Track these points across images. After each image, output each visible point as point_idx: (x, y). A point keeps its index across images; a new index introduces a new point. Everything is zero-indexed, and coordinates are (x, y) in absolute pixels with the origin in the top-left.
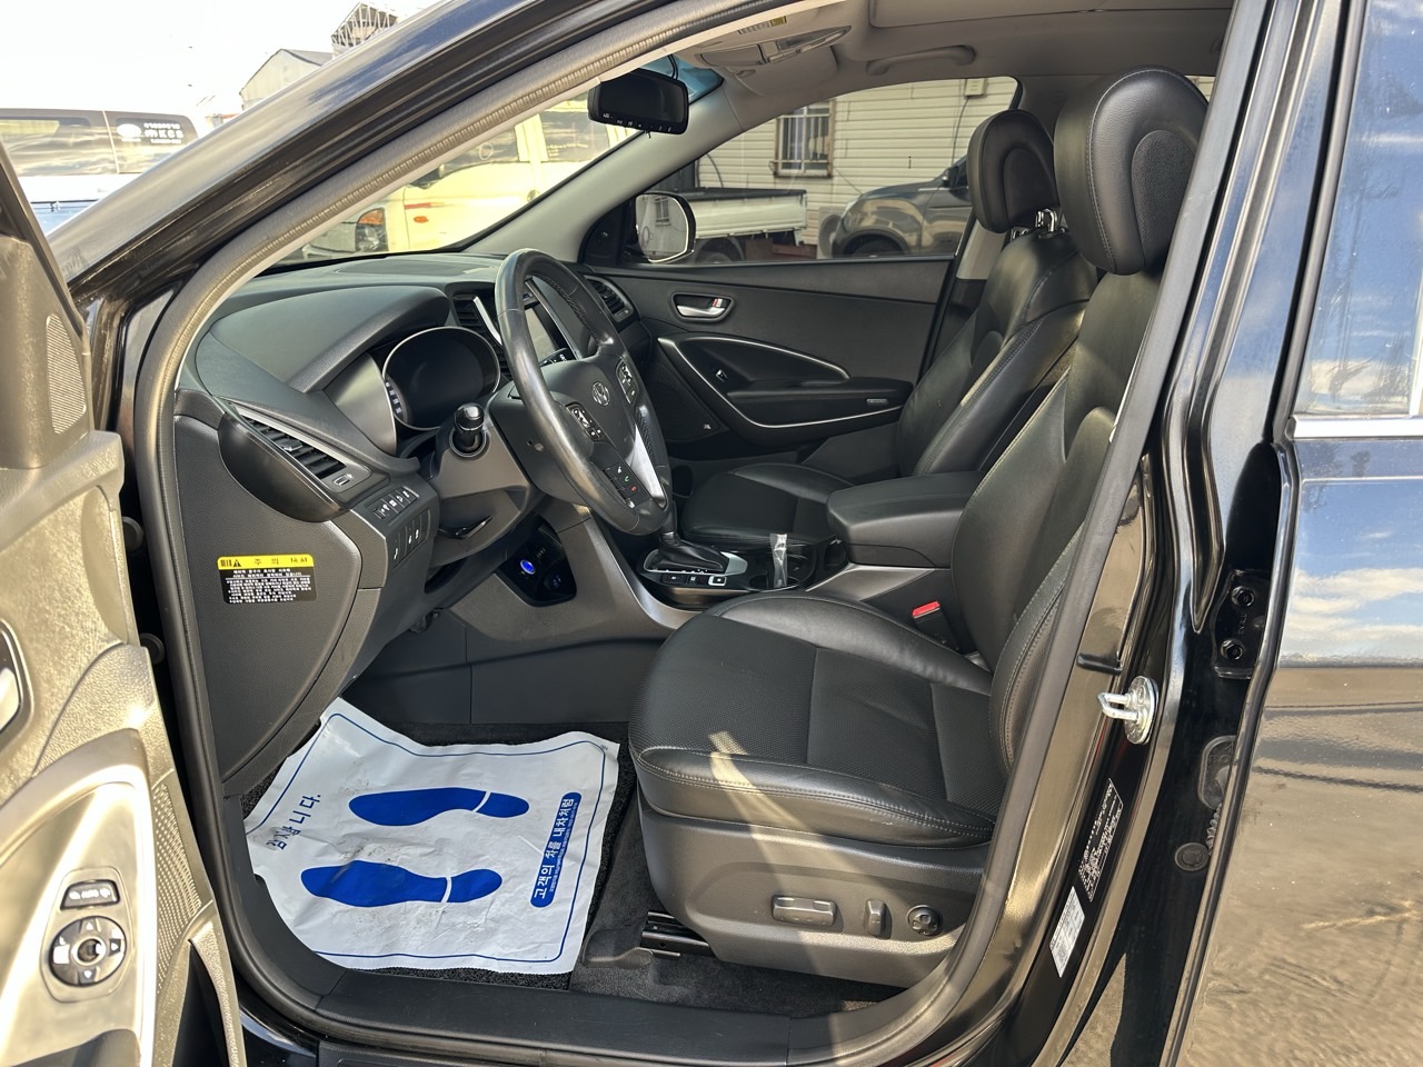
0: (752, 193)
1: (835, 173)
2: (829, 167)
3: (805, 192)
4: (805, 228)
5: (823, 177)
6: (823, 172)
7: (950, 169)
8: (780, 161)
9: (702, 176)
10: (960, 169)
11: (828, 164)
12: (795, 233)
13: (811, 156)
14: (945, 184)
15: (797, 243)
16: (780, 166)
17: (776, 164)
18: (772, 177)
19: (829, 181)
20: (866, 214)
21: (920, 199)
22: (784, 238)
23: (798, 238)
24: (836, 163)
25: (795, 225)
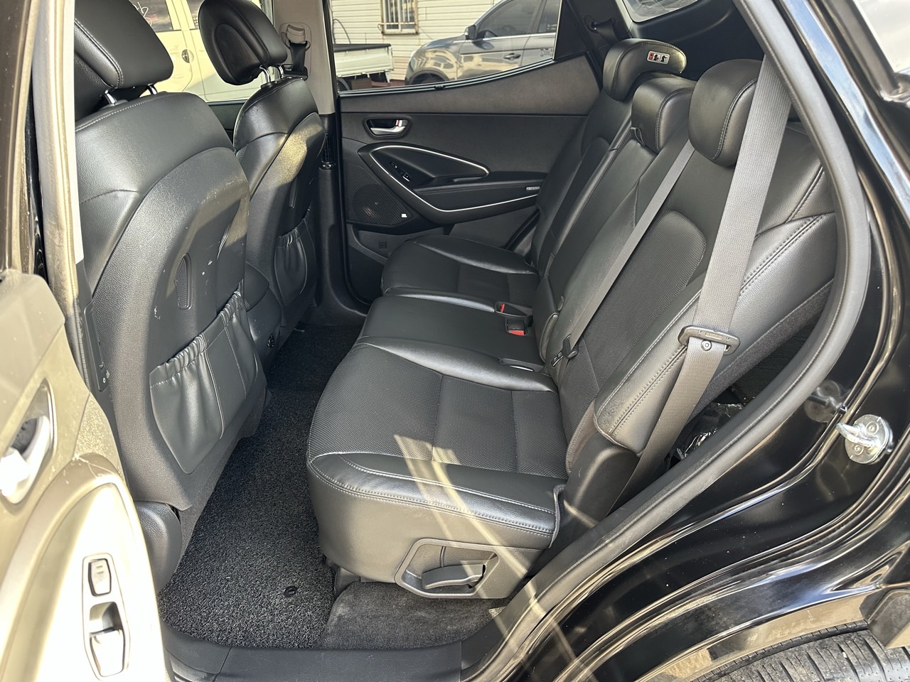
0: (357, 47)
1: (420, 31)
2: (416, 27)
3: (390, 45)
4: (393, 70)
5: (413, 34)
6: (413, 31)
7: (469, 28)
8: (385, 24)
9: (336, 36)
10: (477, 28)
11: (415, 24)
12: (386, 73)
13: (404, 20)
14: (468, 38)
15: (388, 81)
16: (385, 27)
17: (382, 26)
18: (381, 35)
19: (417, 37)
20: (428, 59)
21: (453, 48)
22: (380, 77)
23: (389, 77)
24: (420, 24)
25: (386, 69)
